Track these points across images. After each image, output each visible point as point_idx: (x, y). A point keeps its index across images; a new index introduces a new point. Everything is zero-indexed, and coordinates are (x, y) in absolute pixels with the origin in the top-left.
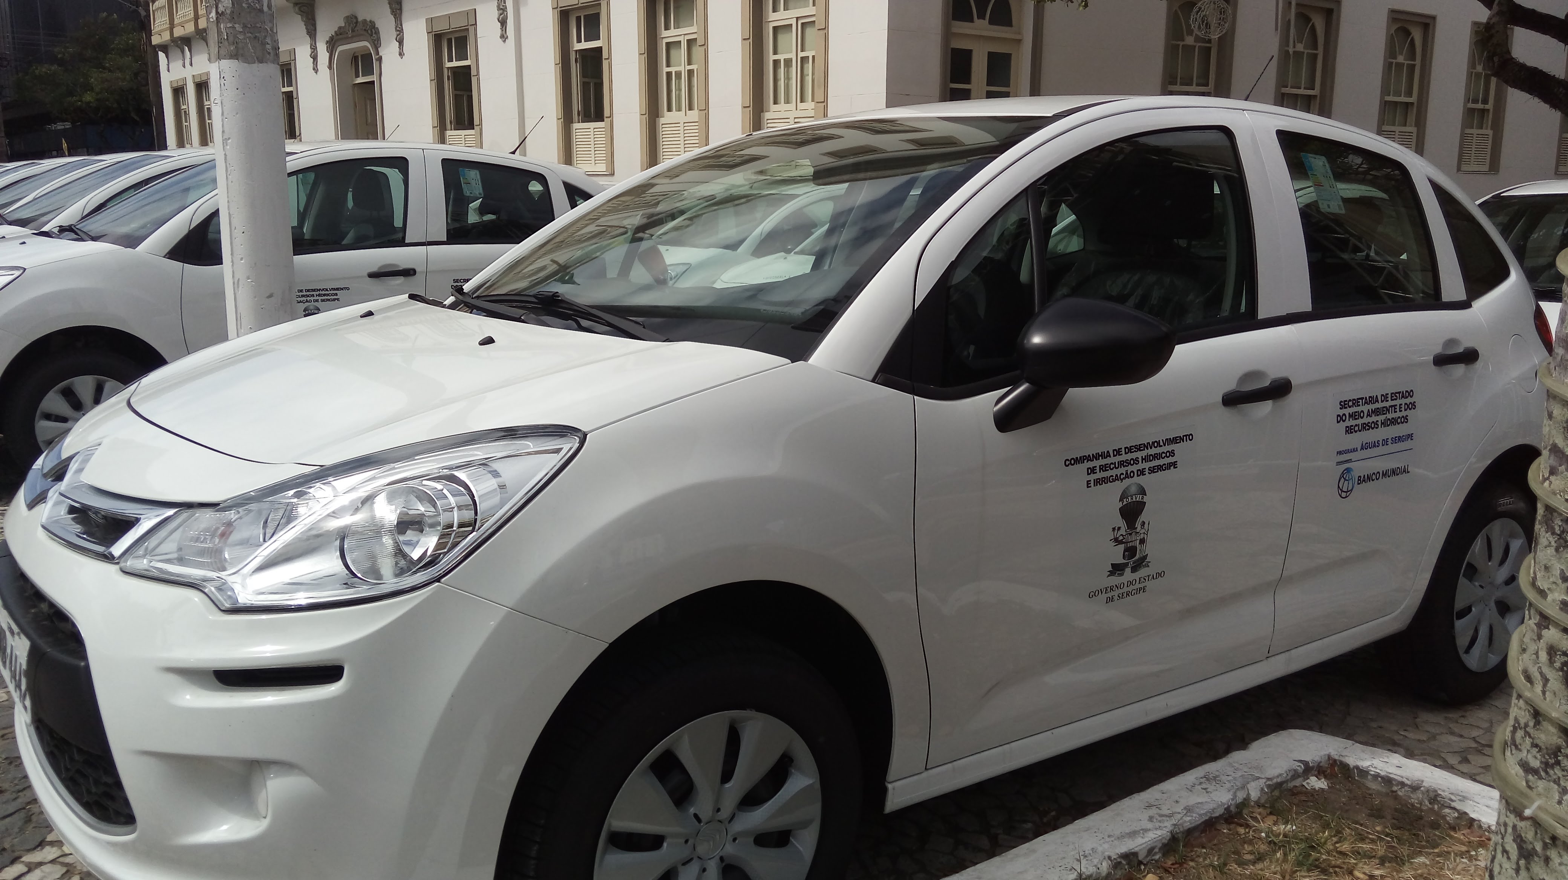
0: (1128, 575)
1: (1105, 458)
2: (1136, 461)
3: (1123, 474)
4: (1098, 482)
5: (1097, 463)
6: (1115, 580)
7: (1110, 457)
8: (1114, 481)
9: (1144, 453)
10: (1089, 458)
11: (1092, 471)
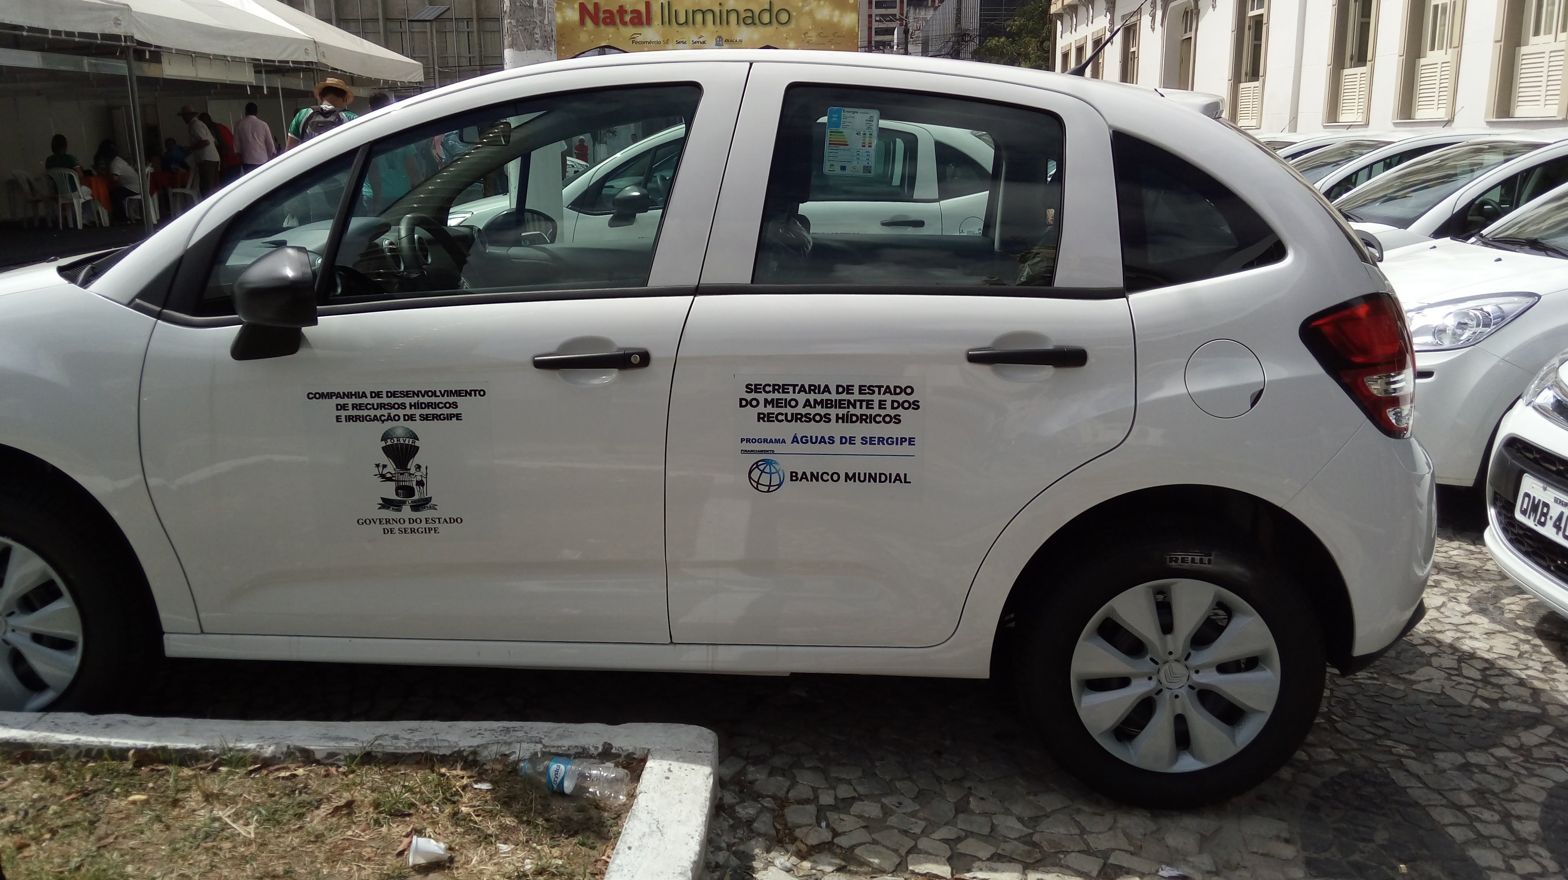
0: (406, 511)
1: (359, 398)
2: (402, 406)
3: (384, 416)
4: (349, 418)
5: (350, 401)
6: (389, 514)
7: (366, 397)
8: (371, 420)
9: (414, 400)
10: (338, 396)
11: (344, 407)
